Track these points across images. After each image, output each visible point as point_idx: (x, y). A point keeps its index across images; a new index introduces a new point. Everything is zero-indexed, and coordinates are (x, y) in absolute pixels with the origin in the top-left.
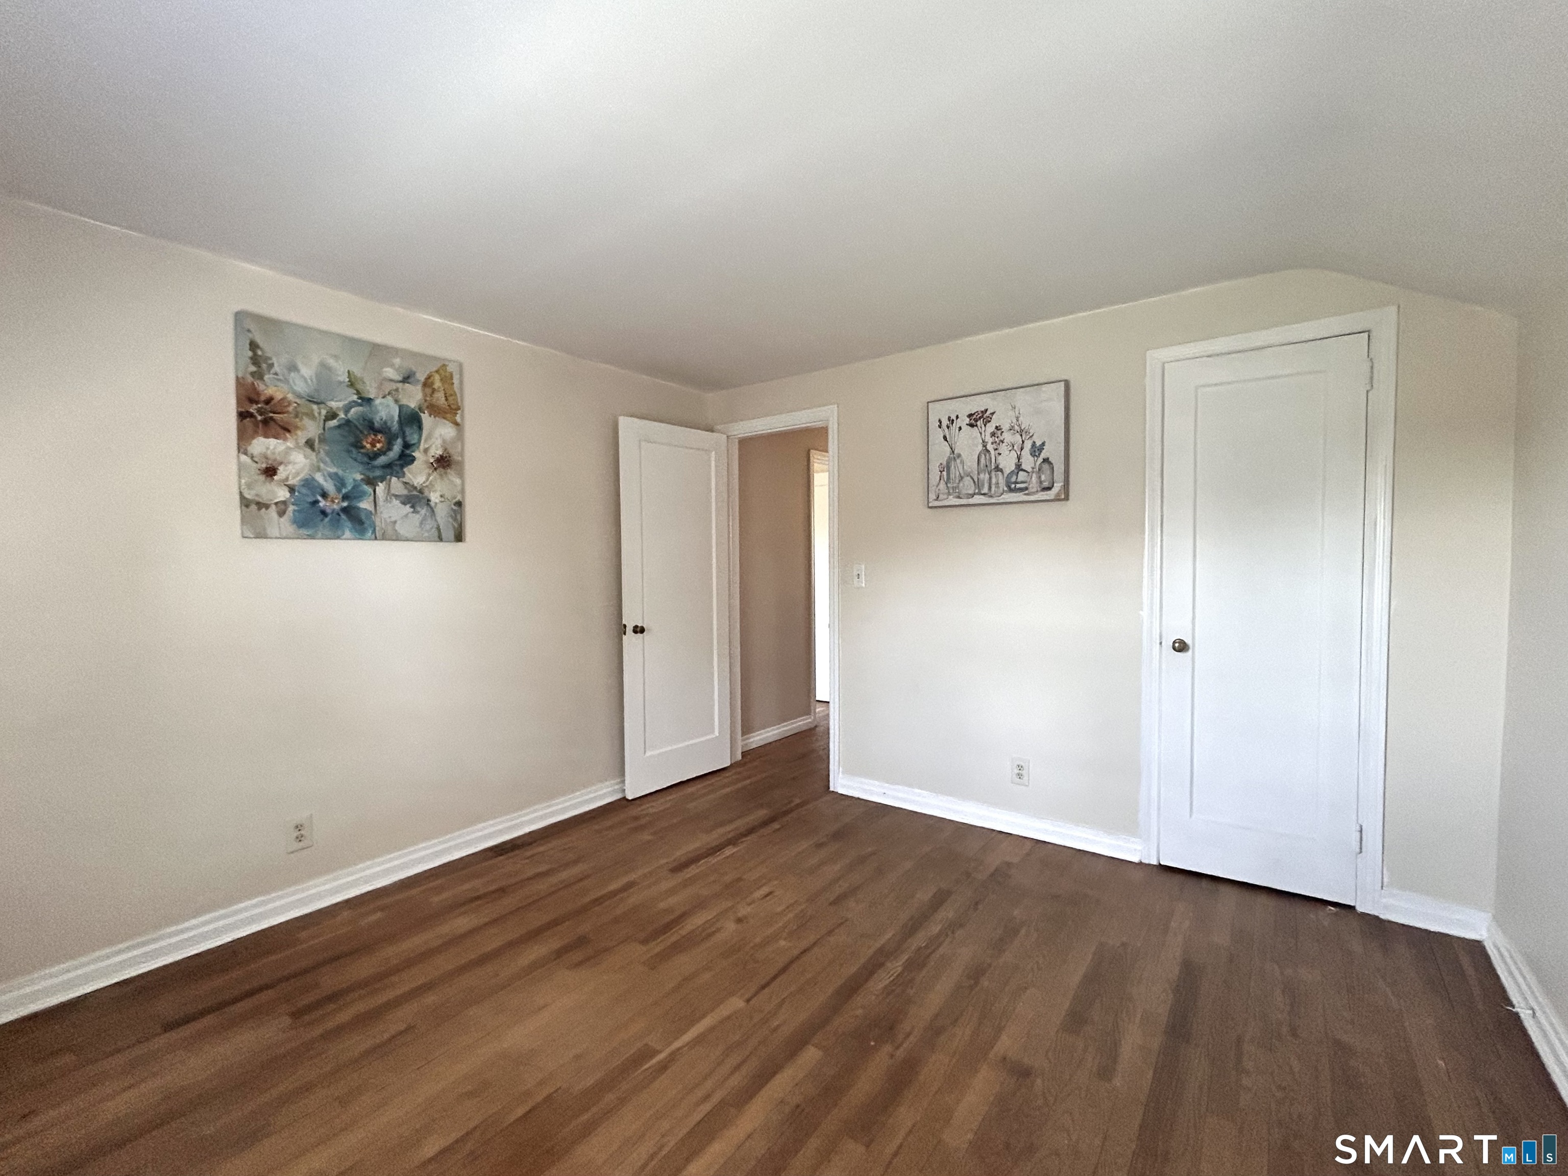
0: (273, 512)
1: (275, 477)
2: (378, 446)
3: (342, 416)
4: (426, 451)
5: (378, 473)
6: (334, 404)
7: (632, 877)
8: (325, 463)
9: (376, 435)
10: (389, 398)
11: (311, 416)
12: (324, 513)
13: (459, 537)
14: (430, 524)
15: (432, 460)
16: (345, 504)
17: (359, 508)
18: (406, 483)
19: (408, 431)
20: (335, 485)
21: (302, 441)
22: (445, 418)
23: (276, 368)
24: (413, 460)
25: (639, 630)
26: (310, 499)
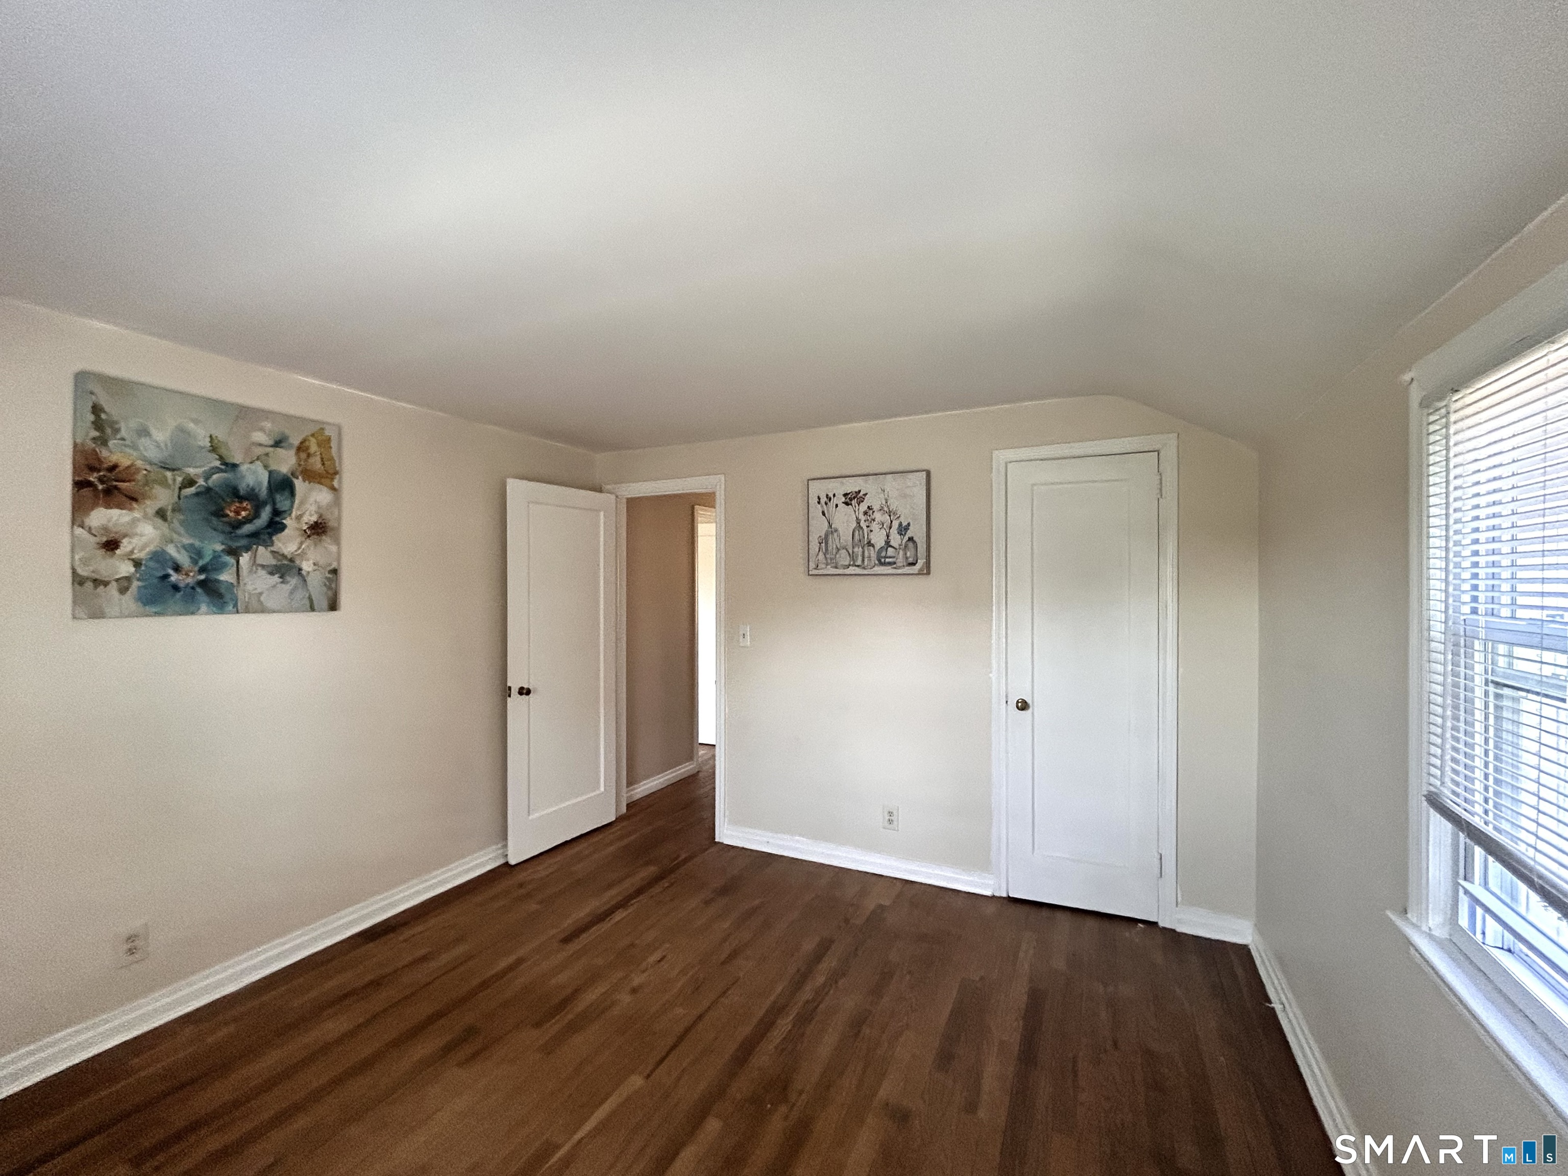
0: (113, 589)
1: (118, 552)
2: (244, 514)
3: (201, 482)
4: (299, 518)
5: (243, 542)
6: (191, 471)
7: (521, 952)
8: (179, 534)
9: (241, 503)
10: (258, 463)
11: (164, 483)
12: (176, 588)
13: (333, 606)
14: (300, 594)
15: (305, 528)
16: (202, 577)
17: (218, 581)
18: (273, 552)
19: (278, 497)
20: (191, 558)
21: (151, 511)
22: (321, 484)
23: (123, 433)
24: (283, 527)
25: (524, 691)
26: (160, 574)
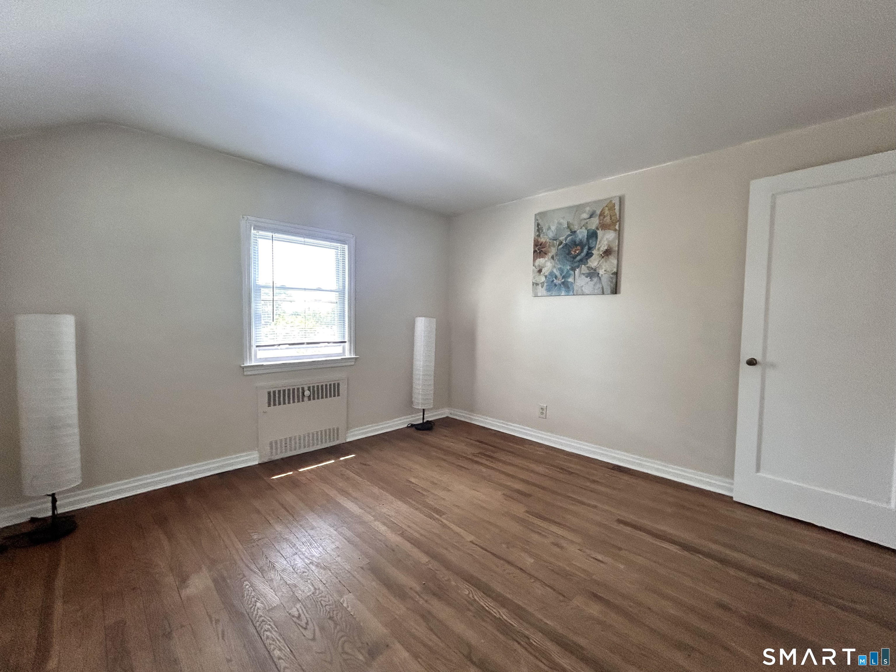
0: (540, 287)
1: (542, 273)
2: (577, 252)
3: (564, 242)
4: (599, 249)
5: (576, 264)
6: (561, 238)
8: (557, 264)
9: (576, 247)
10: (584, 228)
11: (554, 246)
12: (555, 285)
13: (615, 290)
14: (599, 286)
15: (601, 253)
16: (563, 280)
17: (568, 282)
18: (588, 267)
19: (591, 241)
20: (560, 273)
21: (550, 257)
22: (609, 229)
23: (544, 231)
24: (592, 255)
25: (752, 362)
26: (551, 280)
